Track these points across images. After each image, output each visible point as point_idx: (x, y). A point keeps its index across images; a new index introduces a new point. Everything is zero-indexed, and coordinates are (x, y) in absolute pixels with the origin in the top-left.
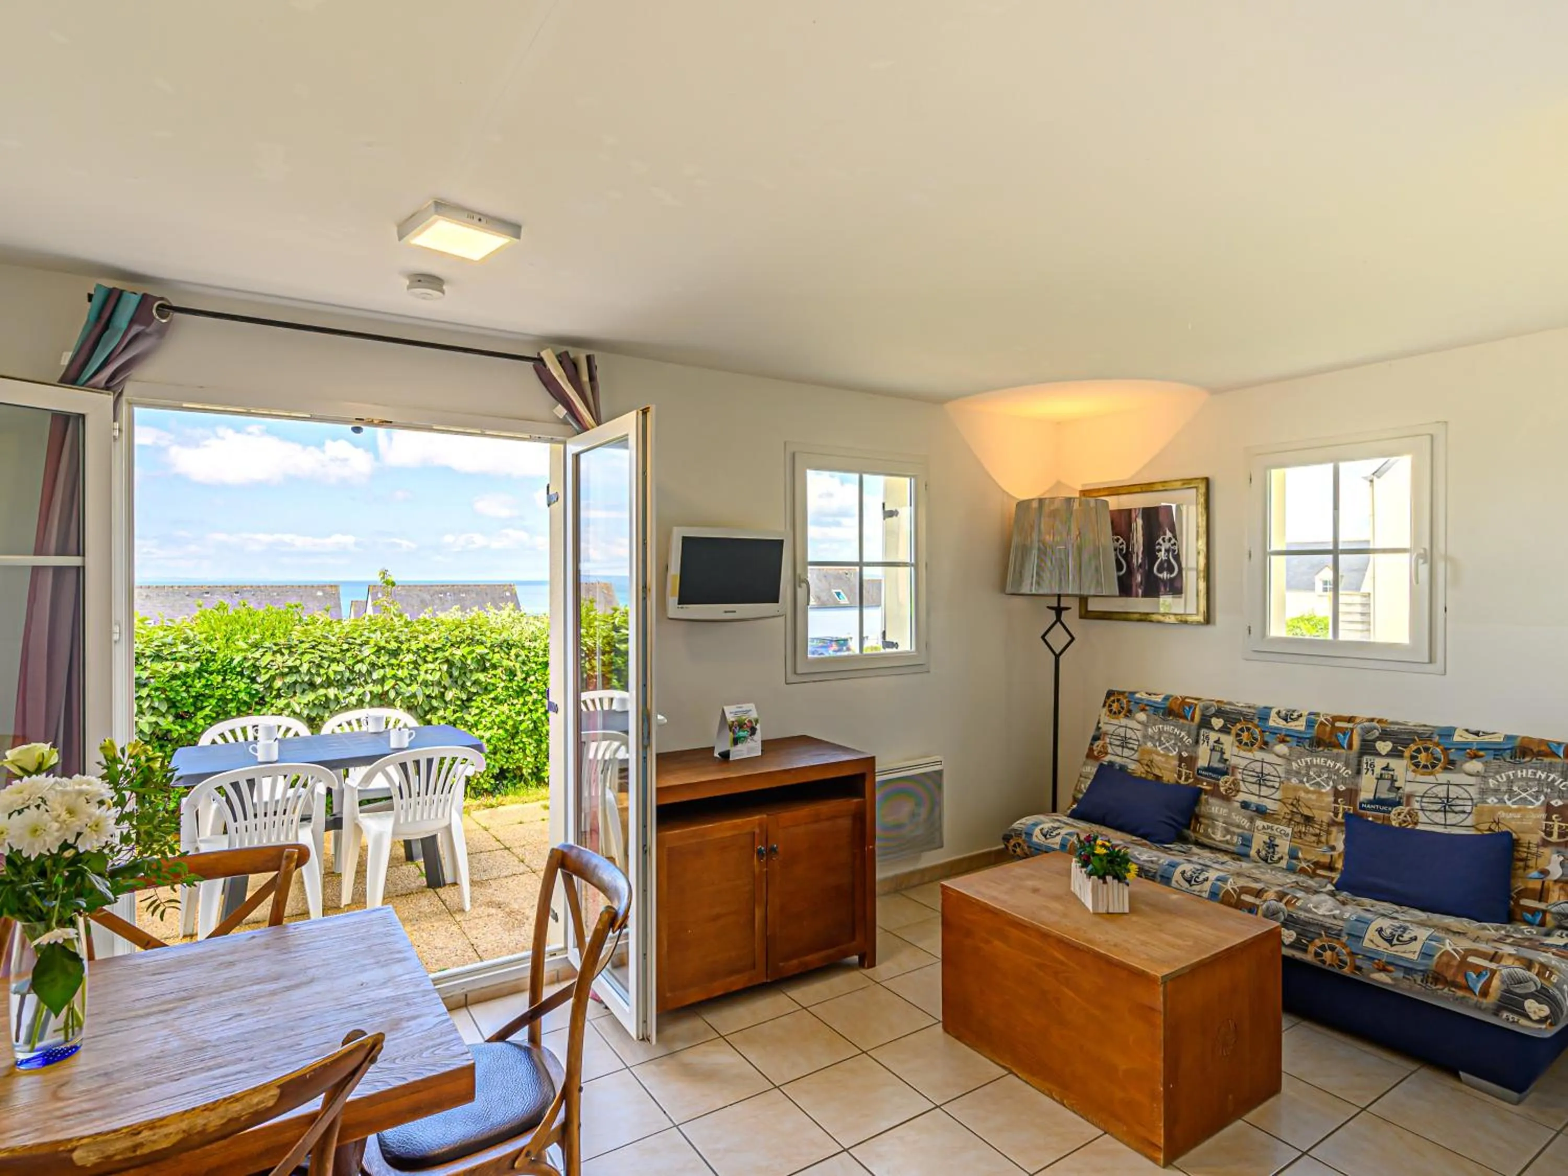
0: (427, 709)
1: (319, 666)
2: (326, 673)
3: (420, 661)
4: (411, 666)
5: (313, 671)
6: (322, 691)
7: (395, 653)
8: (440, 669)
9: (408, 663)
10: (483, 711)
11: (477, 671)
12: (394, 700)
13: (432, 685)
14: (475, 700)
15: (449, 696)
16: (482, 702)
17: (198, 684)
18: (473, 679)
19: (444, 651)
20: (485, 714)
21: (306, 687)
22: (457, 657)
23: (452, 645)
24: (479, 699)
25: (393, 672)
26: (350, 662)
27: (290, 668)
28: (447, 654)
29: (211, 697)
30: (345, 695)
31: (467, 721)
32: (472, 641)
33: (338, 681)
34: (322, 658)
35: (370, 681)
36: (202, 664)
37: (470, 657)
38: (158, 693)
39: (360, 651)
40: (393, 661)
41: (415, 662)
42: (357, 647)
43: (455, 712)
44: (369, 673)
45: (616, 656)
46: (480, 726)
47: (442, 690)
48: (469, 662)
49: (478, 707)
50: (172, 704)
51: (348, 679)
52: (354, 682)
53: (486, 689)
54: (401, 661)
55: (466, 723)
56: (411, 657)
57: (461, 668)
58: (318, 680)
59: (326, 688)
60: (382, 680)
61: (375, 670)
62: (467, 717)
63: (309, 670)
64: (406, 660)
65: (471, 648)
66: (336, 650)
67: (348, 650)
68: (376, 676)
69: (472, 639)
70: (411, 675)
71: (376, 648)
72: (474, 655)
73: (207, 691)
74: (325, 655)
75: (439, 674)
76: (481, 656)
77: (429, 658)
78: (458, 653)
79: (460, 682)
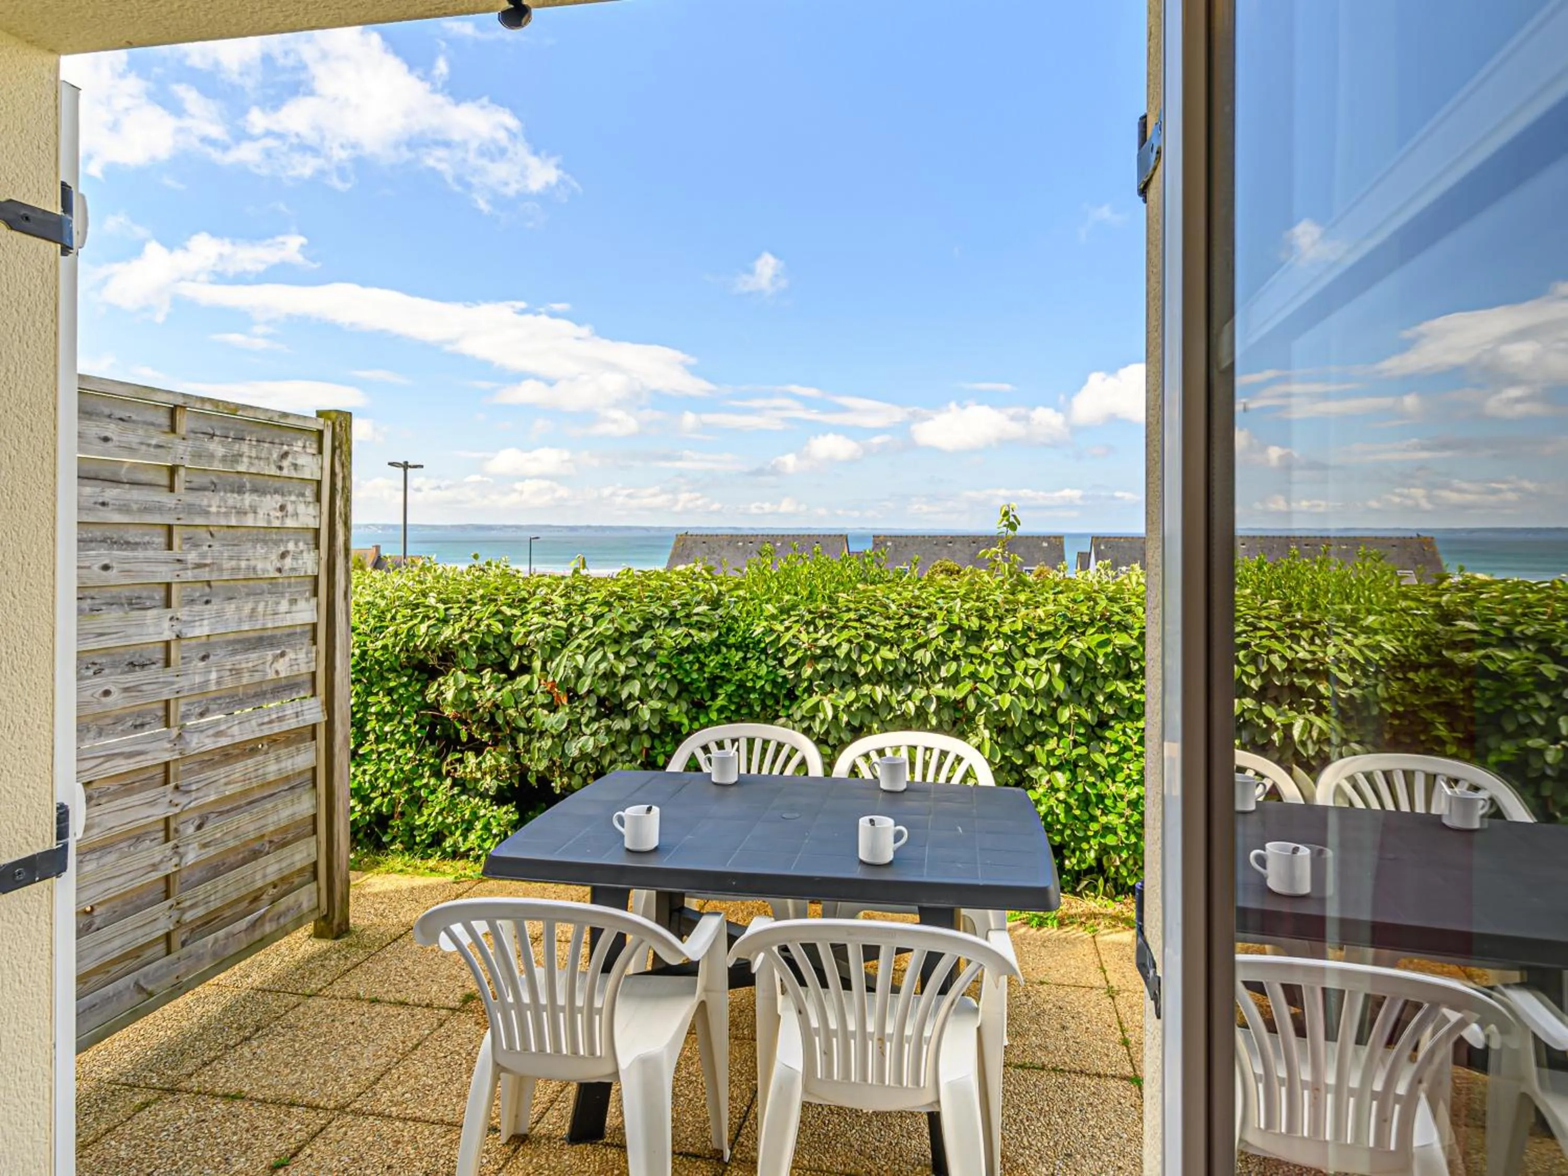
0: (1028, 734)
1: (862, 649)
2: (871, 661)
3: (1016, 653)
4: (1001, 661)
5: (854, 657)
6: (866, 689)
7: (976, 637)
8: (1048, 670)
9: (995, 655)
10: (1126, 748)
11: (1115, 676)
12: (975, 713)
13: (1036, 695)
14: (1112, 728)
15: (1064, 715)
16: (1124, 733)
17: (713, 662)
18: (1108, 690)
19: (1056, 639)
20: (1128, 755)
21: (848, 679)
22: (1077, 652)
23: (1071, 629)
24: (1118, 727)
25: (971, 668)
26: (908, 645)
27: (825, 649)
28: (1060, 645)
29: (729, 681)
30: (900, 698)
31: (1097, 765)
32: (1107, 624)
33: (890, 674)
34: (868, 636)
35: (937, 679)
36: (720, 634)
37: (1101, 652)
38: (664, 671)
39: (925, 629)
40: (973, 650)
41: (1008, 654)
42: (922, 622)
43: (1076, 744)
44: (936, 665)
45: (1444, 676)
46: (1120, 777)
47: (1054, 704)
48: (1100, 661)
49: (1116, 742)
50: (684, 688)
51: (905, 672)
52: (914, 678)
53: (1131, 709)
54: (986, 650)
55: (1093, 767)
56: (998, 645)
57: (1086, 670)
58: (861, 672)
59: (874, 684)
60: (954, 681)
61: (944, 662)
62: (1098, 757)
63: (848, 654)
64: (993, 649)
65: (1105, 636)
66: (891, 624)
67: (908, 626)
68: (945, 671)
69: (1108, 620)
70: (1001, 676)
71: (946, 627)
72: (1109, 649)
73: (724, 674)
74: (873, 632)
75: (1045, 678)
76: (1123, 648)
77: (1031, 650)
78: (1080, 645)
79: (1085, 694)
